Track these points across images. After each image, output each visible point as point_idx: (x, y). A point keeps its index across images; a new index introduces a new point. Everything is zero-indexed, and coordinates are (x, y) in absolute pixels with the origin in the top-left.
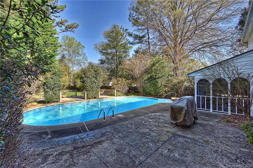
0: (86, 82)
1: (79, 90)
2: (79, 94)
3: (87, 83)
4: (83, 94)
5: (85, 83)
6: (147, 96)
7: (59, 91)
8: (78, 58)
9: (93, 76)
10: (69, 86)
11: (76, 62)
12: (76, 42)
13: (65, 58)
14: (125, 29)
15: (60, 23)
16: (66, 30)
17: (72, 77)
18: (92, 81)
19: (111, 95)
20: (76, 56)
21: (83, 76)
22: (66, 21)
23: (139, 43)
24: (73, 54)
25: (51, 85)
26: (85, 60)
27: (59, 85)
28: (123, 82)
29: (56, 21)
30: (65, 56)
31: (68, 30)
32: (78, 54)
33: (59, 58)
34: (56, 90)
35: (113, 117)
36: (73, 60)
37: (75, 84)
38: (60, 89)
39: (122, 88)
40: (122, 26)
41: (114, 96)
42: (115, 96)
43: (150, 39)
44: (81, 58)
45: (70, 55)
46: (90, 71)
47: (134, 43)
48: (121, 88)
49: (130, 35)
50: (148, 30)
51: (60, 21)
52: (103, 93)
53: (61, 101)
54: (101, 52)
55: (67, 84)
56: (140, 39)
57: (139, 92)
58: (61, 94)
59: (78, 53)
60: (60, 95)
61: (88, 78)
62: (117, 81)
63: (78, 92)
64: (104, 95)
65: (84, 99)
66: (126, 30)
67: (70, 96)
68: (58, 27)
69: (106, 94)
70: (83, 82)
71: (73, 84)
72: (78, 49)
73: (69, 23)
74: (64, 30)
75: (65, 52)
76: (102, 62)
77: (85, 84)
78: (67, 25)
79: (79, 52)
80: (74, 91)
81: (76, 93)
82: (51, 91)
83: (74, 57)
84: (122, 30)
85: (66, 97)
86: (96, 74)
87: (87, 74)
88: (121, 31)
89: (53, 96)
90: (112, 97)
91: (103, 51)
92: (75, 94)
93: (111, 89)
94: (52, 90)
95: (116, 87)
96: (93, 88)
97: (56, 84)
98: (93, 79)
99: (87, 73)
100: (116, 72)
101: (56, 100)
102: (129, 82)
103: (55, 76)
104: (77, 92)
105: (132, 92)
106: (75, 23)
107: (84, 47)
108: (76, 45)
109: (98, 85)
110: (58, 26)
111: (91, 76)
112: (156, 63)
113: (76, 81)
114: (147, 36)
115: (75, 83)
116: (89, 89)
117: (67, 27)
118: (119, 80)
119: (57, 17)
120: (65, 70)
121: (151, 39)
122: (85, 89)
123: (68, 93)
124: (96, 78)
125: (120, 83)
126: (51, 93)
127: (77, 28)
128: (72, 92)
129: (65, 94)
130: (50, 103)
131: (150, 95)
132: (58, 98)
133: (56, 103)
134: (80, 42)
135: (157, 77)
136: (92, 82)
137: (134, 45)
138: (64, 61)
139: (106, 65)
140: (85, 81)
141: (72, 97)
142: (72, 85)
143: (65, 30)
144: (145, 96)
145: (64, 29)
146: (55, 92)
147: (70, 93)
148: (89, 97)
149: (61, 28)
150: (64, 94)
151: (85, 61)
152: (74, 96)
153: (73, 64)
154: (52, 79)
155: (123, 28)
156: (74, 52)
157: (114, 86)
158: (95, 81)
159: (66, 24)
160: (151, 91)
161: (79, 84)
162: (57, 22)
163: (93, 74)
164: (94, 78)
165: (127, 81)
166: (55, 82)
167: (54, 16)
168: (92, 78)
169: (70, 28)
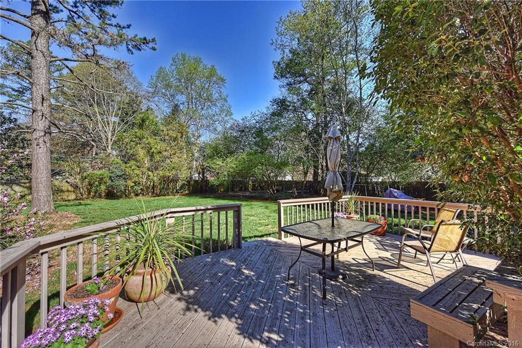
10: (188, 182)
24: (197, 100)
26: (225, 114)
33: (167, 114)
55: (184, 175)
71: (199, 174)
107: (223, 80)
115: (203, 172)
120: (179, 135)
151: (226, 118)
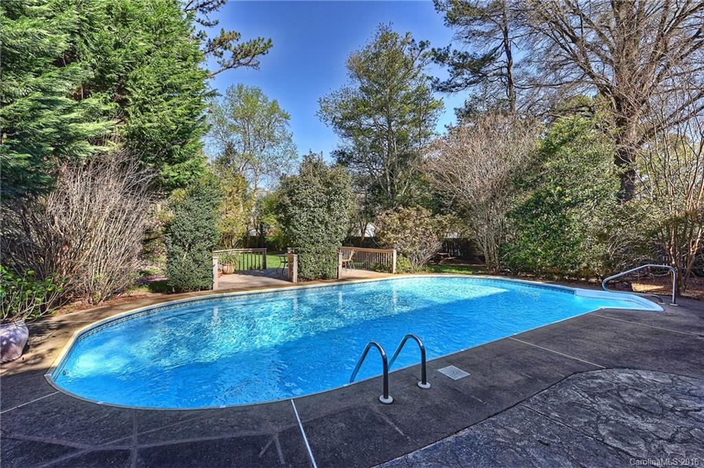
0: (297, 221)
1: (273, 248)
2: (274, 262)
3: (300, 224)
4: (285, 262)
5: (294, 226)
6: (515, 275)
7: (211, 251)
8: (271, 151)
9: (320, 198)
10: (245, 238)
11: (264, 165)
12: (264, 104)
13: (235, 153)
14: (417, 43)
15: (217, 42)
16: (234, 64)
17: (253, 210)
18: (314, 217)
19: (380, 268)
20: (264, 147)
21: (287, 200)
22: (236, 36)
23: (474, 82)
24: (256, 139)
25: (185, 230)
26: (290, 158)
27: (209, 231)
28: (421, 224)
29: (207, 39)
30: (235, 148)
31: (242, 61)
32: (270, 139)
33: (219, 155)
34: (199, 250)
35: (424, 383)
36: (256, 157)
37: (261, 230)
38: (212, 246)
39: (420, 242)
40: (407, 34)
41: (391, 272)
42: (394, 271)
43: (513, 65)
44: (279, 151)
45: (247, 144)
46: (307, 183)
47: (454, 87)
48: (413, 244)
49: (440, 58)
50: (506, 33)
51: (219, 35)
52: (350, 259)
53: (216, 287)
54: (340, 125)
55: (240, 230)
56: (476, 68)
57: (482, 258)
58: (215, 262)
59: (269, 137)
60: (213, 266)
61: (301, 206)
62: (399, 219)
63: (270, 255)
64: (352, 267)
65: (290, 280)
66: (423, 45)
67: (246, 269)
68: (213, 56)
69: (360, 262)
70: (287, 221)
71: (257, 229)
72: (270, 123)
73: (244, 40)
74: (229, 62)
75: (236, 137)
76: (343, 158)
77: (291, 227)
78: (237, 46)
79: (273, 132)
80: (257, 253)
81: (265, 259)
82: (185, 251)
83: (259, 150)
84: (410, 46)
85: (236, 272)
86: (328, 193)
87: (299, 193)
88: (406, 52)
89: (193, 268)
90: (382, 274)
91: (346, 123)
92: (261, 263)
93: (377, 247)
94: (189, 249)
95: (396, 239)
96: (318, 242)
97: (201, 229)
98: (321, 213)
99: (298, 189)
100: (389, 189)
101: (201, 283)
102: (445, 223)
103: (197, 202)
104: (267, 256)
105: (444, 256)
106: (261, 38)
107: (287, 117)
108: (265, 113)
109: (335, 233)
110: (212, 53)
111: (313, 199)
112: (561, 144)
113: (265, 220)
114: (504, 57)
115: (261, 226)
116: (307, 245)
117: (239, 51)
118: (409, 215)
119: (209, 25)
120: (235, 189)
121: (517, 66)
122: (291, 246)
123: (240, 257)
124: (329, 207)
125: (411, 224)
126: (185, 257)
127: (266, 52)
128: (253, 256)
129: (230, 262)
130: (184, 292)
131: (531, 272)
132: (209, 276)
133: (200, 292)
134: (275, 102)
135: (567, 199)
136: (316, 220)
137: (452, 91)
138: (231, 163)
139: (354, 169)
140: (292, 217)
141: (251, 271)
142: (254, 233)
143: (232, 62)
144: (506, 274)
145: (228, 59)
146: (198, 256)
147: (246, 257)
148: (307, 273)
149: (220, 60)
150: (228, 261)
151: (290, 161)
152: (259, 268)
153: (255, 170)
154: (188, 210)
155: (410, 40)
156: (258, 133)
157: (388, 236)
158: (327, 217)
159: (234, 45)
160: (533, 254)
161: (273, 228)
162: (210, 41)
163: (318, 193)
164: (321, 207)
165: (439, 217)
166: (199, 223)
167: (202, 23)
168: (316, 207)
169: (246, 55)
